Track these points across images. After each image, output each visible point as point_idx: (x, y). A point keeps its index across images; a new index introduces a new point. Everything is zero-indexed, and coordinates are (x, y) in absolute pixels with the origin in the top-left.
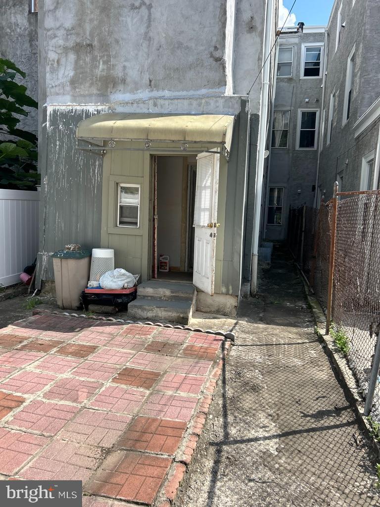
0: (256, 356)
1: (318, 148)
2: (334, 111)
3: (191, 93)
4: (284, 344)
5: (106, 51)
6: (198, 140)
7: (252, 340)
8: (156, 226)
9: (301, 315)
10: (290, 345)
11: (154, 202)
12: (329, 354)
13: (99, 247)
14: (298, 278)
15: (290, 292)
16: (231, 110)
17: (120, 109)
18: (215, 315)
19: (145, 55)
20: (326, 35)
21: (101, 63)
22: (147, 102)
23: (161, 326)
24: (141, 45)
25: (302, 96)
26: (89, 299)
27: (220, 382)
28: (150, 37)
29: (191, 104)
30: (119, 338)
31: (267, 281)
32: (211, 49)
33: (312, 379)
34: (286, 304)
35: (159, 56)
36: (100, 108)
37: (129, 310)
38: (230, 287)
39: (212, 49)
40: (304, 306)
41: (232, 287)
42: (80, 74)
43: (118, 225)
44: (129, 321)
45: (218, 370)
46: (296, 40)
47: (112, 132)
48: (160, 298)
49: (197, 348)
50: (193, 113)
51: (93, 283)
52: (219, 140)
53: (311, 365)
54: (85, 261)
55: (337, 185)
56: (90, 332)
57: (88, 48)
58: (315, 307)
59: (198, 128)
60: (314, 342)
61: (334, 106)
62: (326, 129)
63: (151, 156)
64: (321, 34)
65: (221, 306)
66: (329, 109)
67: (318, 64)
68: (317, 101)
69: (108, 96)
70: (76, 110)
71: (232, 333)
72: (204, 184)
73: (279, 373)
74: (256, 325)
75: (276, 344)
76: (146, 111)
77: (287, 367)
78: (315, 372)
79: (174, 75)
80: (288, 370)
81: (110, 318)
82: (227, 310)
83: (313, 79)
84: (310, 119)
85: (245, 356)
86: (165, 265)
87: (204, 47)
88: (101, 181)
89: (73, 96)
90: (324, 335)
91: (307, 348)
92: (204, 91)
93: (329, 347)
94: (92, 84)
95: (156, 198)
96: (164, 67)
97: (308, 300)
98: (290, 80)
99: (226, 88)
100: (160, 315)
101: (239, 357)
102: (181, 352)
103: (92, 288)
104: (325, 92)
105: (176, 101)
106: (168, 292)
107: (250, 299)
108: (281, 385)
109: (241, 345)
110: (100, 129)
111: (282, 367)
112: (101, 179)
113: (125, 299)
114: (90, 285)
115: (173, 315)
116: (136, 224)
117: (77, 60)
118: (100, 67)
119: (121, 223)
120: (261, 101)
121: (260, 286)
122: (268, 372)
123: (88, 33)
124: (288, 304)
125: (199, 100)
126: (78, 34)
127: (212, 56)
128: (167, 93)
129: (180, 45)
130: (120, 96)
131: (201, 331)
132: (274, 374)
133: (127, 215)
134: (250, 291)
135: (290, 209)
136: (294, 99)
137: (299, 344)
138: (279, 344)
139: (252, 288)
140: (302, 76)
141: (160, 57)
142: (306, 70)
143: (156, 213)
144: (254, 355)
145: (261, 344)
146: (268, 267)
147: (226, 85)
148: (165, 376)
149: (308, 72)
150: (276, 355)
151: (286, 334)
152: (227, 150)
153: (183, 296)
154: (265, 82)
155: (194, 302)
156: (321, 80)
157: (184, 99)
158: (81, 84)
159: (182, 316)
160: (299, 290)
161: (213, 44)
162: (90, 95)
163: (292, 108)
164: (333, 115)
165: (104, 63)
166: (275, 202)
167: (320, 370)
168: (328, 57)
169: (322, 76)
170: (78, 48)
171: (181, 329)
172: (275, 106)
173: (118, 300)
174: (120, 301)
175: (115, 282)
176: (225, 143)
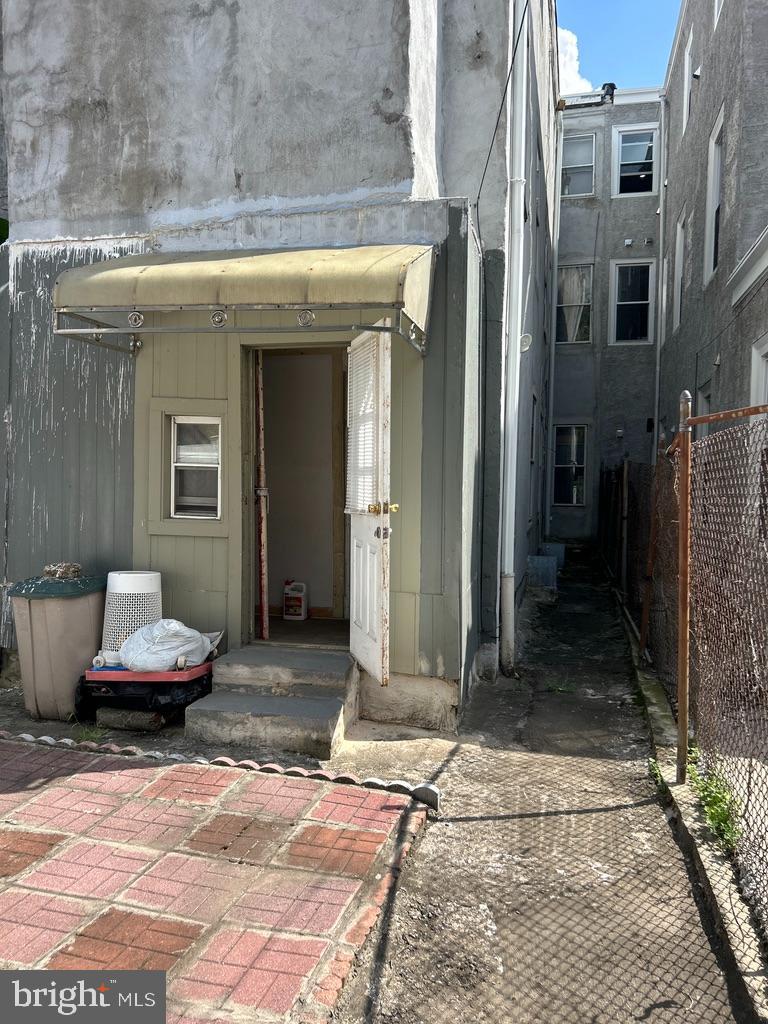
0: (488, 855)
1: (655, 340)
2: (685, 257)
3: (332, 199)
4: (568, 813)
5: (139, 113)
6: (337, 300)
7: (487, 800)
8: (264, 514)
9: (616, 724)
10: (582, 816)
11: (257, 457)
12: (686, 843)
13: (126, 566)
14: (617, 625)
15: (597, 661)
16: (426, 235)
17: (170, 245)
18: (404, 730)
19: (226, 119)
20: (663, 103)
21: (127, 141)
22: (231, 224)
23: (252, 768)
24: (217, 97)
25: (618, 233)
26: (93, 694)
27: (368, 956)
28: (235, 78)
29: (331, 225)
30: (131, 808)
31: (546, 632)
32: (375, 95)
33: (635, 935)
34: (585, 694)
35: (256, 119)
36: (125, 244)
37: (189, 723)
38: (440, 660)
39: (378, 96)
40: (628, 698)
41: (444, 658)
42: (82, 168)
43: (172, 515)
44: (174, 756)
45: (369, 913)
46: (600, 121)
47: (135, 291)
48: (269, 689)
49: (328, 837)
50: (337, 245)
51: (107, 656)
52: (387, 298)
53: (636, 882)
54: (88, 603)
55: (688, 400)
56: (64, 791)
57: (98, 110)
58: (654, 702)
59: (336, 271)
60: (647, 803)
61: (685, 247)
62: (670, 298)
63: (245, 349)
64: (653, 105)
65: (419, 706)
66: (674, 256)
67: (648, 167)
68: (651, 242)
69: (143, 216)
70: (73, 252)
71: (433, 787)
72: (362, 409)
73: (546, 912)
74: (503, 755)
75: (547, 814)
76: (229, 245)
77: (569, 890)
78: (646, 906)
79: (291, 161)
80: (570, 903)
81: (128, 748)
82: (435, 716)
83: (639, 198)
84: (636, 281)
85: (459, 857)
86: (298, 604)
87: (360, 93)
88: (132, 413)
89: (66, 219)
90: (673, 784)
91: (628, 826)
92: (361, 193)
93: (687, 824)
94: (106, 191)
95: (262, 447)
96: (269, 143)
97: (637, 681)
98: (591, 201)
99: (412, 183)
100: (262, 734)
101: (442, 859)
102: (283, 849)
103: (105, 667)
104: (665, 222)
105: (297, 219)
106: (285, 676)
107: (499, 682)
108: (546, 957)
109: (454, 820)
110: (108, 285)
111: (554, 889)
112: (132, 407)
113: (180, 695)
114: (98, 662)
115: (293, 735)
116: (214, 509)
117: (75, 138)
118: (126, 149)
119: (180, 508)
120: (507, 220)
121: (527, 647)
122: (513, 911)
123: (97, 77)
124: (591, 691)
125: (350, 215)
126: (75, 81)
127: (378, 111)
128: (275, 203)
129: (304, 90)
130: (169, 215)
131: (352, 782)
132: (529, 918)
133: (192, 490)
134: (500, 661)
135: (601, 471)
136: (600, 242)
137: (607, 809)
138: (556, 813)
139: (504, 656)
140: (615, 193)
141: (260, 121)
142: (623, 180)
143: (263, 483)
144: (484, 850)
145: (507, 812)
146: (550, 599)
147: (412, 176)
148: (212, 939)
149: (629, 184)
150: (543, 849)
151: (576, 779)
152: (415, 326)
153: (324, 684)
154: (516, 178)
155: (351, 697)
156: (658, 197)
157: (315, 213)
158: (82, 191)
159: (314, 736)
160: (618, 655)
161: (381, 83)
162: (104, 217)
163: (598, 259)
164: (684, 267)
165: (133, 140)
166: (574, 458)
167: (660, 901)
168: (668, 149)
169: (659, 191)
170: (77, 113)
171: (302, 775)
172: (561, 257)
173: (160, 698)
174: (163, 700)
175: (154, 653)
176: (402, 304)
